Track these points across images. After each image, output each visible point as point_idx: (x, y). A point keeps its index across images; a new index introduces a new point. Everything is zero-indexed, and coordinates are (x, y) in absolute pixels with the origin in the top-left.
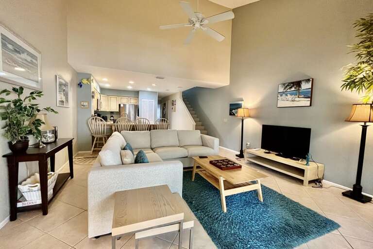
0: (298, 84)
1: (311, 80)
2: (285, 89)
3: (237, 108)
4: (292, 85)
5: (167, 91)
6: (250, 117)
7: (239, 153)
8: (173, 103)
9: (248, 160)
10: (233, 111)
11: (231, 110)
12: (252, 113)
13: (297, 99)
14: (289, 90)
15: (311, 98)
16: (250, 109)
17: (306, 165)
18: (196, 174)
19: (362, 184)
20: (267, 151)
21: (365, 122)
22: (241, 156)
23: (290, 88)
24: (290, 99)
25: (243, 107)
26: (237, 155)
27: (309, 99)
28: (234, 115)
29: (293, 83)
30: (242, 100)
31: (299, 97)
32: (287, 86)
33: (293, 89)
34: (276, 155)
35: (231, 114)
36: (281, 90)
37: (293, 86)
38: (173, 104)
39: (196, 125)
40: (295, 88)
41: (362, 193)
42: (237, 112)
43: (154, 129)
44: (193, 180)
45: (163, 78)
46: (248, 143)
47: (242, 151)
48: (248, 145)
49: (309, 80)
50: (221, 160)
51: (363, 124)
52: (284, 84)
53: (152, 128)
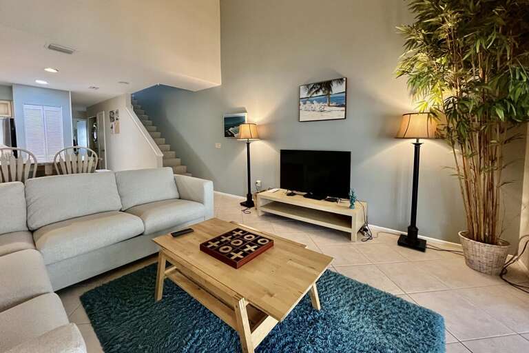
0: (327, 85)
1: (345, 79)
2: (309, 93)
3: (238, 125)
4: (319, 87)
5: (93, 91)
6: (259, 138)
7: (245, 199)
8: (113, 117)
9: (262, 211)
10: (231, 129)
11: (227, 128)
12: (263, 131)
13: (327, 108)
14: (315, 95)
15: (345, 106)
16: (259, 126)
17: (350, 207)
18: (165, 281)
19: (418, 225)
20: (290, 192)
21: (418, 139)
22: (249, 204)
23: (316, 92)
24: (317, 109)
25: (246, 122)
26: (242, 204)
27: (344, 108)
28: (232, 135)
29: (320, 84)
30: (245, 112)
31: (329, 106)
32: (312, 88)
33: (321, 93)
34: (305, 196)
35: (228, 134)
36: (304, 94)
37: (321, 88)
38: (112, 119)
39: (164, 158)
40: (324, 92)
41: (419, 236)
42: (237, 132)
43: (54, 173)
44: (159, 298)
45: (69, 52)
46: (258, 181)
47: (249, 196)
48: (258, 185)
49: (342, 80)
50: (226, 235)
51: (415, 141)
52: (308, 86)
53: (47, 170)
